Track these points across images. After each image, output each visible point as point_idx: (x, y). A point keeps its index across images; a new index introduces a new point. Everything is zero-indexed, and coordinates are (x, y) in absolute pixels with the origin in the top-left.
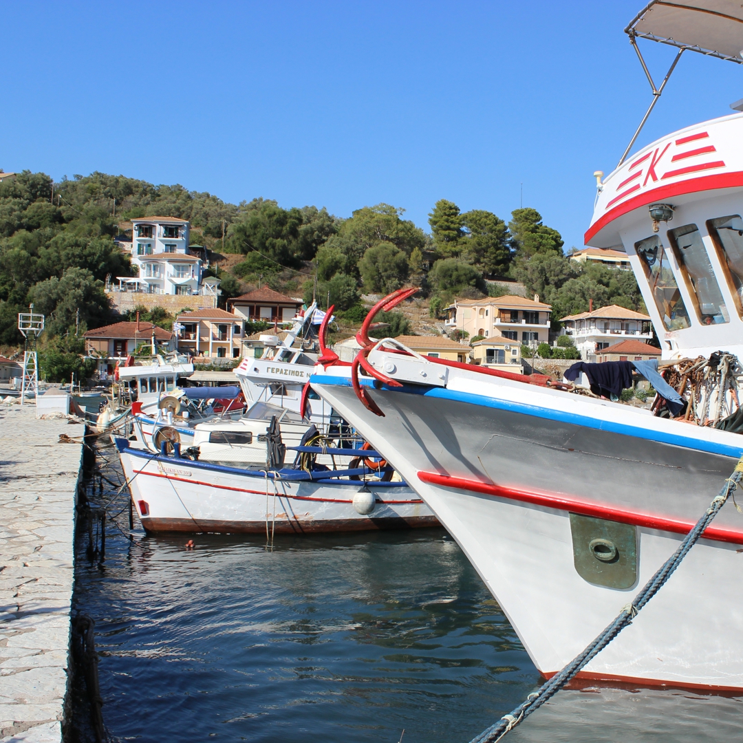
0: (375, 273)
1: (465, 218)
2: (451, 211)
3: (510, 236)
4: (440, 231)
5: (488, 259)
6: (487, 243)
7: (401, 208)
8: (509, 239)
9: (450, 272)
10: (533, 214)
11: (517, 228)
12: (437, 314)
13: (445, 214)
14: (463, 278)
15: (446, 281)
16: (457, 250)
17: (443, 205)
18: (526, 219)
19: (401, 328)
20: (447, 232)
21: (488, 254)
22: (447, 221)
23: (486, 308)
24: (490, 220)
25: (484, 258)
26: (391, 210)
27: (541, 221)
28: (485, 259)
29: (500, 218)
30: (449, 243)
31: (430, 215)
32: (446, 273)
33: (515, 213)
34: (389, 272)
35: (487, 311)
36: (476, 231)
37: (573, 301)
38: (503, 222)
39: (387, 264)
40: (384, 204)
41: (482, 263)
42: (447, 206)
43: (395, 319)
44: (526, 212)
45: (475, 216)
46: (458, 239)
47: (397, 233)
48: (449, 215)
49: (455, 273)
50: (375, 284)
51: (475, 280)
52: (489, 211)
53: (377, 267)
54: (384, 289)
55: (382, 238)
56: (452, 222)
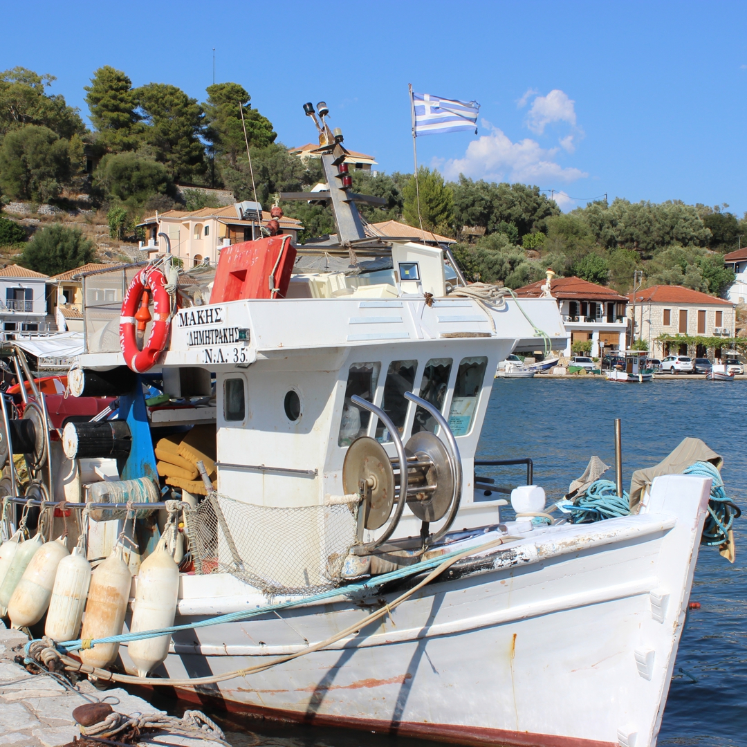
0: (21, 170)
1: (140, 94)
2: (120, 84)
3: (207, 122)
4: (105, 113)
5: (177, 155)
6: (177, 131)
7: (48, 76)
8: (205, 127)
9: (128, 173)
10: (238, 92)
11: (216, 112)
12: (122, 233)
13: (111, 88)
14: (147, 181)
15: (122, 184)
16: (131, 141)
17: (108, 74)
18: (229, 98)
19: (82, 254)
20: (115, 115)
21: (178, 148)
22: (114, 98)
23: (205, 224)
24: (178, 98)
25: (172, 153)
26: (31, 77)
27: (248, 102)
28: (173, 156)
29: (190, 96)
30: (119, 131)
31: (87, 89)
32: (122, 174)
33: (211, 90)
34: (43, 169)
35: (207, 228)
36: (157, 113)
37: (320, 216)
38: (194, 102)
39: (41, 156)
40: (23, 69)
41: (167, 161)
42: (113, 76)
43: (72, 238)
44: (229, 89)
45: (155, 92)
46: (131, 125)
47: (44, 113)
48: (117, 90)
49: (135, 174)
50: (21, 187)
51: (165, 184)
52: (176, 86)
53: (24, 161)
54: (34, 196)
55: (20, 119)
56: (122, 100)
